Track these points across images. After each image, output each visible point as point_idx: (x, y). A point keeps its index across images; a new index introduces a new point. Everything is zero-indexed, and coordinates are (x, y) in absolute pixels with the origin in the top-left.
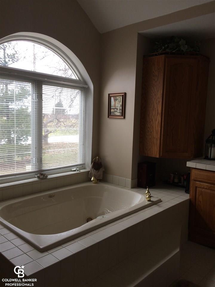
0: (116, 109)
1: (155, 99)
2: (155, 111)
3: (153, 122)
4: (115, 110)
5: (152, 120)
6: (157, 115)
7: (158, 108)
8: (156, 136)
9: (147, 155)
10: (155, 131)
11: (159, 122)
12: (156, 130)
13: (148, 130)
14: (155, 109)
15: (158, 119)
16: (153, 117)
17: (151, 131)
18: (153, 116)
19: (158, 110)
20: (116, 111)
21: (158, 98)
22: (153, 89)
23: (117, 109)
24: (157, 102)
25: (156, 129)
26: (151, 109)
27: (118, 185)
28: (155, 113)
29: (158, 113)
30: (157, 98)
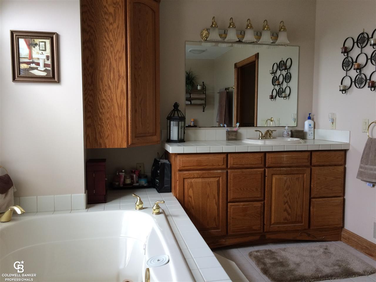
0: (33, 63)
1: (111, 52)
2: (114, 73)
3: (111, 90)
4: (33, 65)
5: (109, 87)
6: (119, 80)
7: (119, 67)
8: (119, 113)
9: (103, 147)
10: (116, 105)
11: (122, 91)
12: (117, 103)
13: (103, 105)
14: (114, 69)
15: (120, 86)
16: (110, 82)
17: (109, 105)
18: (111, 80)
19: (119, 72)
20: (37, 69)
21: (118, 51)
22: (107, 36)
23: (38, 64)
24: (117, 57)
25: (119, 103)
26: (106, 68)
27: (37, 212)
28: (114, 75)
29: (119, 76)
30: (116, 51)
